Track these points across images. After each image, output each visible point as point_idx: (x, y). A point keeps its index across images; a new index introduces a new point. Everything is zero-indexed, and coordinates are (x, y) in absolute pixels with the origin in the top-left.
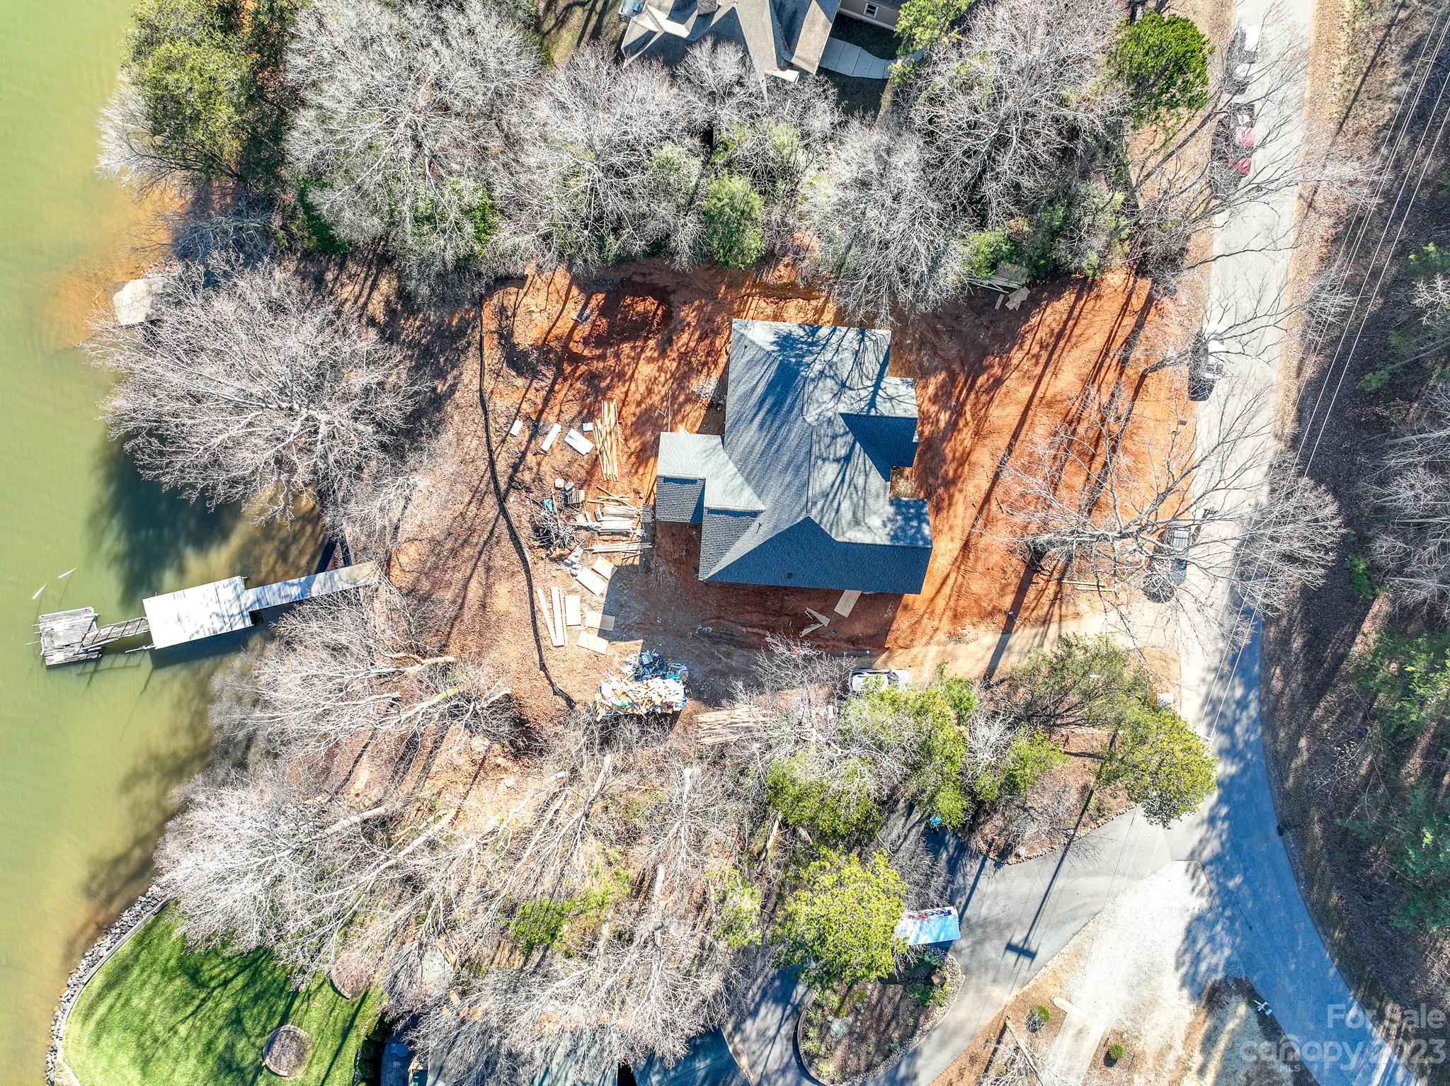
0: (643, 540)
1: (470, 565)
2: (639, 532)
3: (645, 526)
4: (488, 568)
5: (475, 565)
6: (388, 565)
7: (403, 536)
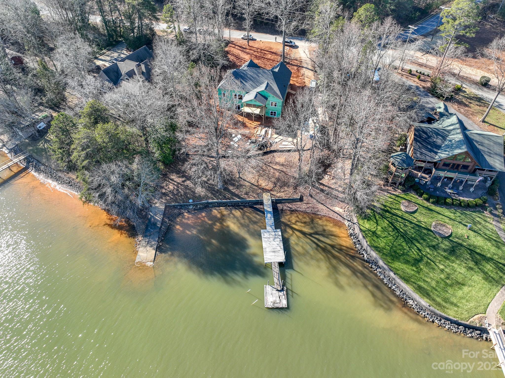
0: (269, 128)
1: (268, 167)
2: (266, 129)
3: (265, 127)
4: (271, 163)
5: (269, 166)
6: (265, 189)
7: (256, 184)
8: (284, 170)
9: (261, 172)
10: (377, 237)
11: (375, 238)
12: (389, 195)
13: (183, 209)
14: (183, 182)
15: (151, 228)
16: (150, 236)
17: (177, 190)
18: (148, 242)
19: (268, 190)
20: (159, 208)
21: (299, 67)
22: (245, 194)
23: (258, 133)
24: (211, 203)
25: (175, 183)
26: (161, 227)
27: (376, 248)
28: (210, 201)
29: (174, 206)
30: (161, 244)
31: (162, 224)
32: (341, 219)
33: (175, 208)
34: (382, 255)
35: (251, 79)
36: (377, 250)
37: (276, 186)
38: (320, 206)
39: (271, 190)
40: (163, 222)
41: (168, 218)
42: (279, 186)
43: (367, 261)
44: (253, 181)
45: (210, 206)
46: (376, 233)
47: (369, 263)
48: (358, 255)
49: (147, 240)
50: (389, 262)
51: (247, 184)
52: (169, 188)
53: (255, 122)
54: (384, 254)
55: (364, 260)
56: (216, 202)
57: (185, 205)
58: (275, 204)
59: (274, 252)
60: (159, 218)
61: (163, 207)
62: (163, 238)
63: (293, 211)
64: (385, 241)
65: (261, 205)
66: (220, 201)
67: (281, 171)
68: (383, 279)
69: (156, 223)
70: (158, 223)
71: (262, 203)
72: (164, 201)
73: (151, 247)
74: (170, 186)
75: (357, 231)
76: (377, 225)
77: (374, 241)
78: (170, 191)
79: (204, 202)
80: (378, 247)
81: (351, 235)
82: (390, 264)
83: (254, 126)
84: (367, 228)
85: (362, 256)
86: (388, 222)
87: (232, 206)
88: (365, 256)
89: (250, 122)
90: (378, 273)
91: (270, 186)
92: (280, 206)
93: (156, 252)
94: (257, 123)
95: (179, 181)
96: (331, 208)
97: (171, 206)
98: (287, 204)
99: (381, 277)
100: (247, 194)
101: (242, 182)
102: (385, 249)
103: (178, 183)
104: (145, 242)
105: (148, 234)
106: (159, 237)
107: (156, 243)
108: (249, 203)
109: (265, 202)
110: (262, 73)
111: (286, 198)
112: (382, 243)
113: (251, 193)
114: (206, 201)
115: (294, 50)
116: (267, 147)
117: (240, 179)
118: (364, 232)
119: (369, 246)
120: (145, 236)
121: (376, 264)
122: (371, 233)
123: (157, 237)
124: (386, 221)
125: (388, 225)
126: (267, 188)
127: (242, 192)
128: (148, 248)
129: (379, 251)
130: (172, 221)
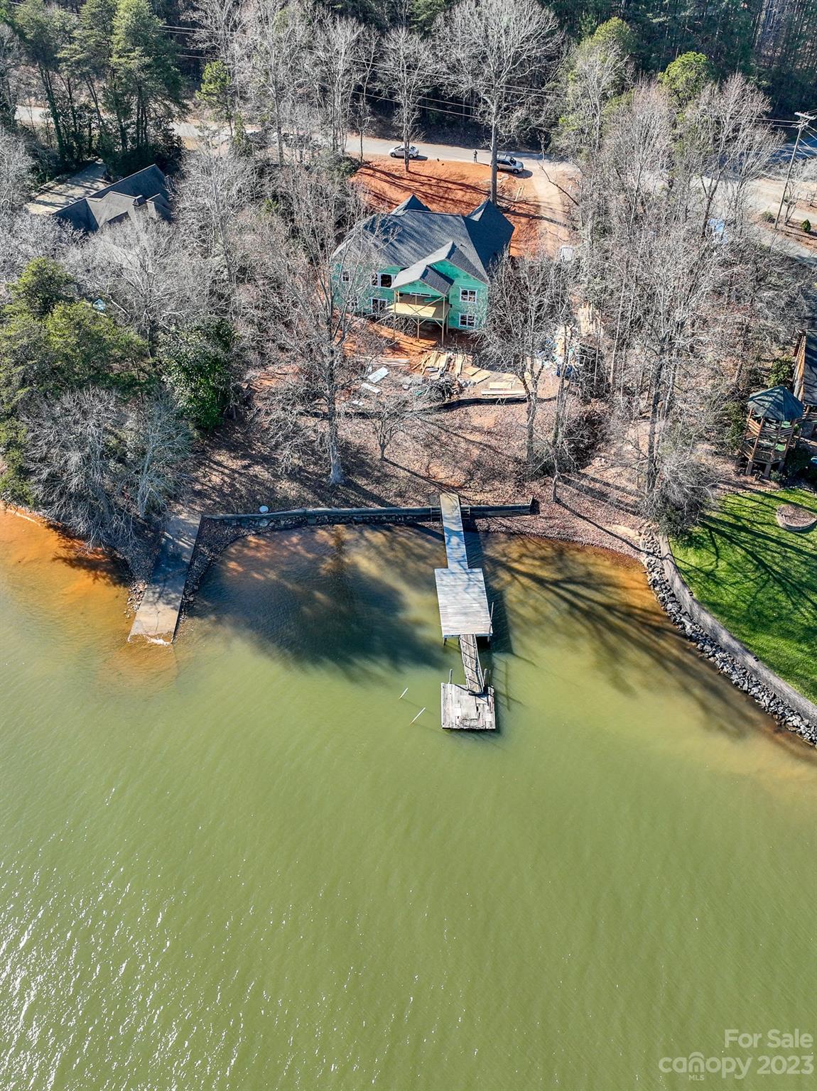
0: (457, 352)
2: (450, 354)
3: (446, 351)
4: (460, 428)
5: (455, 434)
6: (445, 485)
7: (423, 473)
8: (494, 443)
9: (436, 448)
10: (715, 582)
11: (712, 587)
12: (748, 494)
13: (244, 528)
14: (245, 467)
15: (168, 566)
16: (165, 581)
17: (232, 485)
18: (161, 594)
19: (453, 487)
20: (185, 523)
21: (534, 218)
22: (396, 496)
23: (428, 364)
24: (313, 515)
25: (227, 471)
26: (192, 563)
27: (714, 607)
28: (310, 509)
29: (222, 520)
30: (192, 599)
31: (194, 557)
32: (632, 552)
33: (226, 524)
34: (728, 621)
35: (412, 237)
36: (716, 611)
37: (472, 479)
38: (581, 525)
39: (461, 487)
40: (196, 553)
41: (209, 545)
42: (481, 479)
43: (691, 639)
44: (416, 467)
45: (311, 521)
46: (715, 576)
47: (697, 641)
48: (671, 626)
49: (158, 590)
50: (744, 635)
51: (402, 473)
52: (210, 481)
53: (421, 341)
54: (731, 618)
55: (685, 636)
56: (326, 513)
57: (248, 518)
58: (470, 518)
59: (465, 614)
60: (186, 543)
61: (196, 522)
62: (196, 587)
63: (512, 535)
64: (735, 591)
65: (434, 520)
66: (335, 509)
67: (486, 445)
68: (731, 674)
69: (179, 555)
70: (185, 554)
71: (437, 516)
72: (198, 508)
73: (168, 603)
74: (213, 478)
75: (669, 572)
76: (718, 558)
77: (709, 590)
78: (213, 488)
79: (295, 511)
80: (719, 605)
81: (655, 583)
82: (745, 639)
83: (419, 350)
84: (693, 564)
85: (680, 626)
86: (743, 552)
87: (365, 522)
88: (688, 627)
89: (411, 340)
90: (718, 662)
91: (459, 477)
92: (481, 524)
93: (179, 616)
94: (426, 342)
95: (234, 467)
96: (607, 528)
97: (215, 520)
98: (500, 520)
99: (725, 670)
100: (400, 494)
101: (389, 470)
102: (735, 608)
103: (234, 471)
104: (154, 593)
105: (160, 577)
106: (186, 586)
107: (181, 596)
108: (405, 516)
109: (445, 512)
110: (439, 222)
111: (496, 504)
112: (727, 596)
113: (411, 494)
114: (300, 511)
115: (519, 181)
116: (451, 394)
117: (386, 463)
118: (686, 573)
119: (698, 603)
120: (152, 580)
121: (713, 641)
122: (702, 575)
123: (181, 585)
124: (739, 550)
125: (744, 557)
126: (449, 482)
127: (389, 492)
128: (161, 606)
129: (721, 613)
130: (216, 551)
